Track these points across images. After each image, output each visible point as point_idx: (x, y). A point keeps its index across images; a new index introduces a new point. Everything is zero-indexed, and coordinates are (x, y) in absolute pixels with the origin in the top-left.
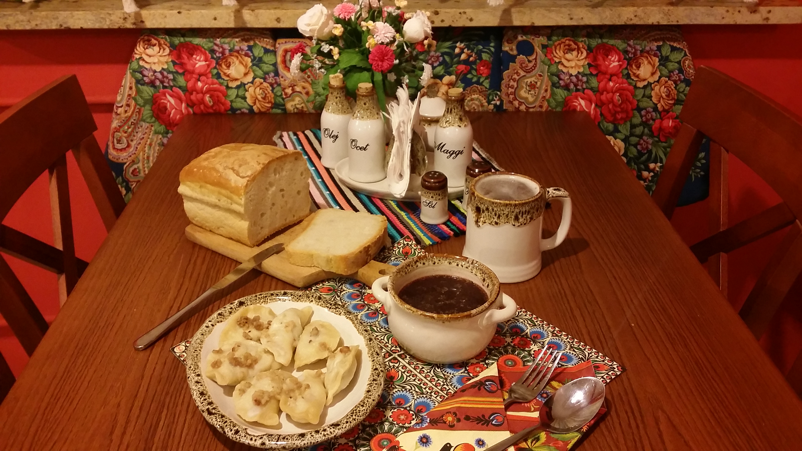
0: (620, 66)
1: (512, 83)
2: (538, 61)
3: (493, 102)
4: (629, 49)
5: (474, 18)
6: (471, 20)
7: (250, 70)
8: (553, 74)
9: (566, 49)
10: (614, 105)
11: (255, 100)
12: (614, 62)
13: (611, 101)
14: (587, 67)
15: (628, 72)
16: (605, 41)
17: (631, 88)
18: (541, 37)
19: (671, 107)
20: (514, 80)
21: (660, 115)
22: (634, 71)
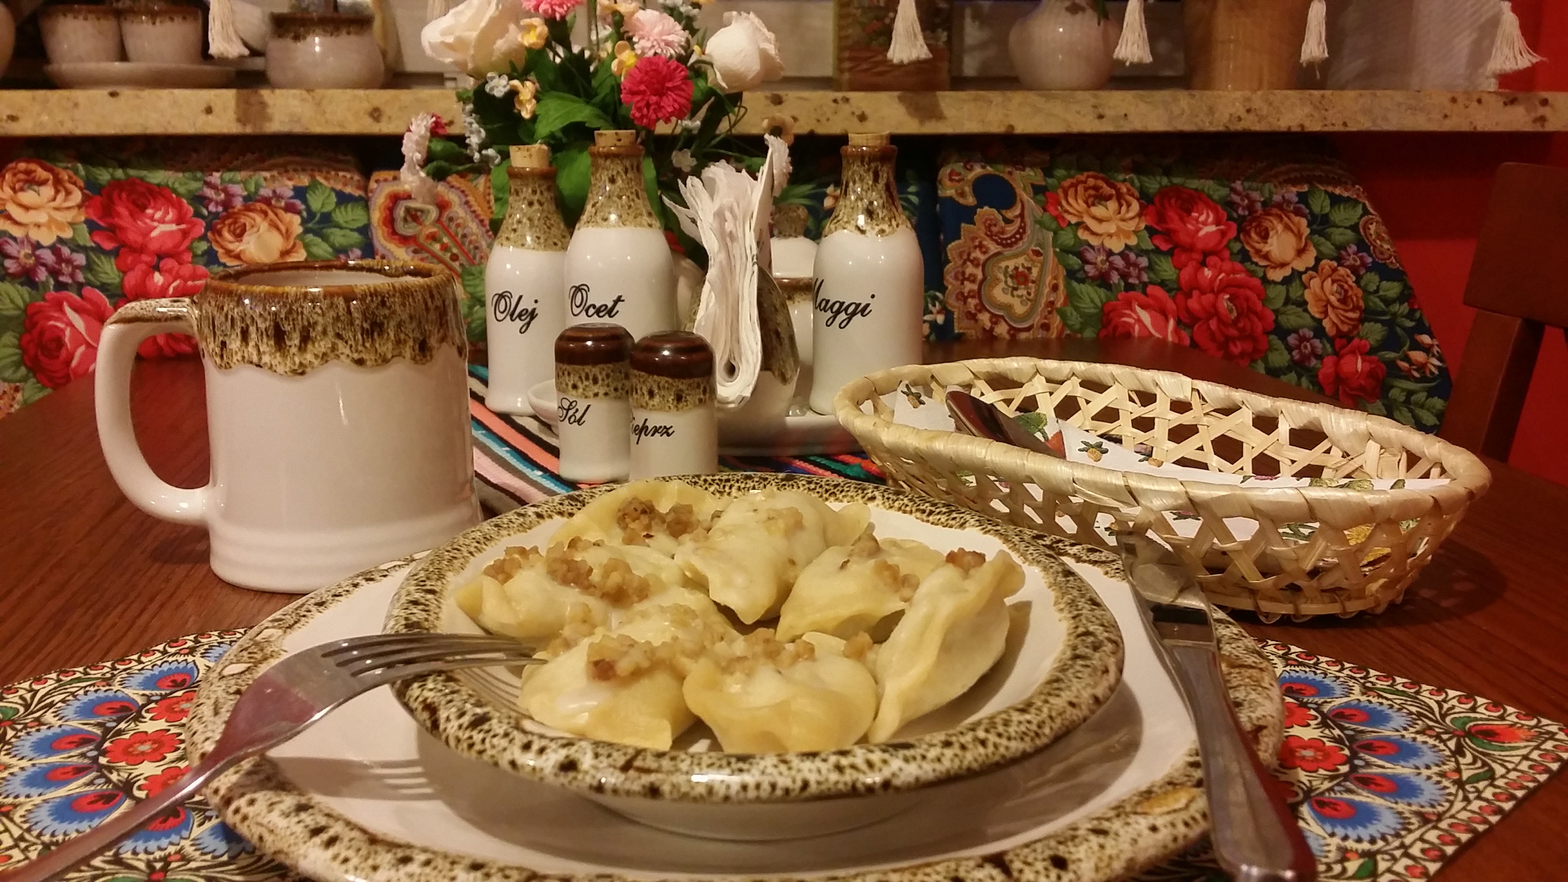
0: (1223, 233)
1: (970, 269)
2: (1029, 221)
3: (927, 318)
4: (1236, 198)
6: (862, 118)
7: (299, 243)
8: (1066, 251)
9: (1090, 196)
10: (1220, 321)
12: (1205, 223)
13: (1214, 312)
14: (1146, 234)
15: (1243, 247)
16: (1177, 180)
17: (1256, 282)
18: (1028, 169)
19: (1355, 327)
20: (975, 263)
21: (1333, 346)
22: (1257, 246)
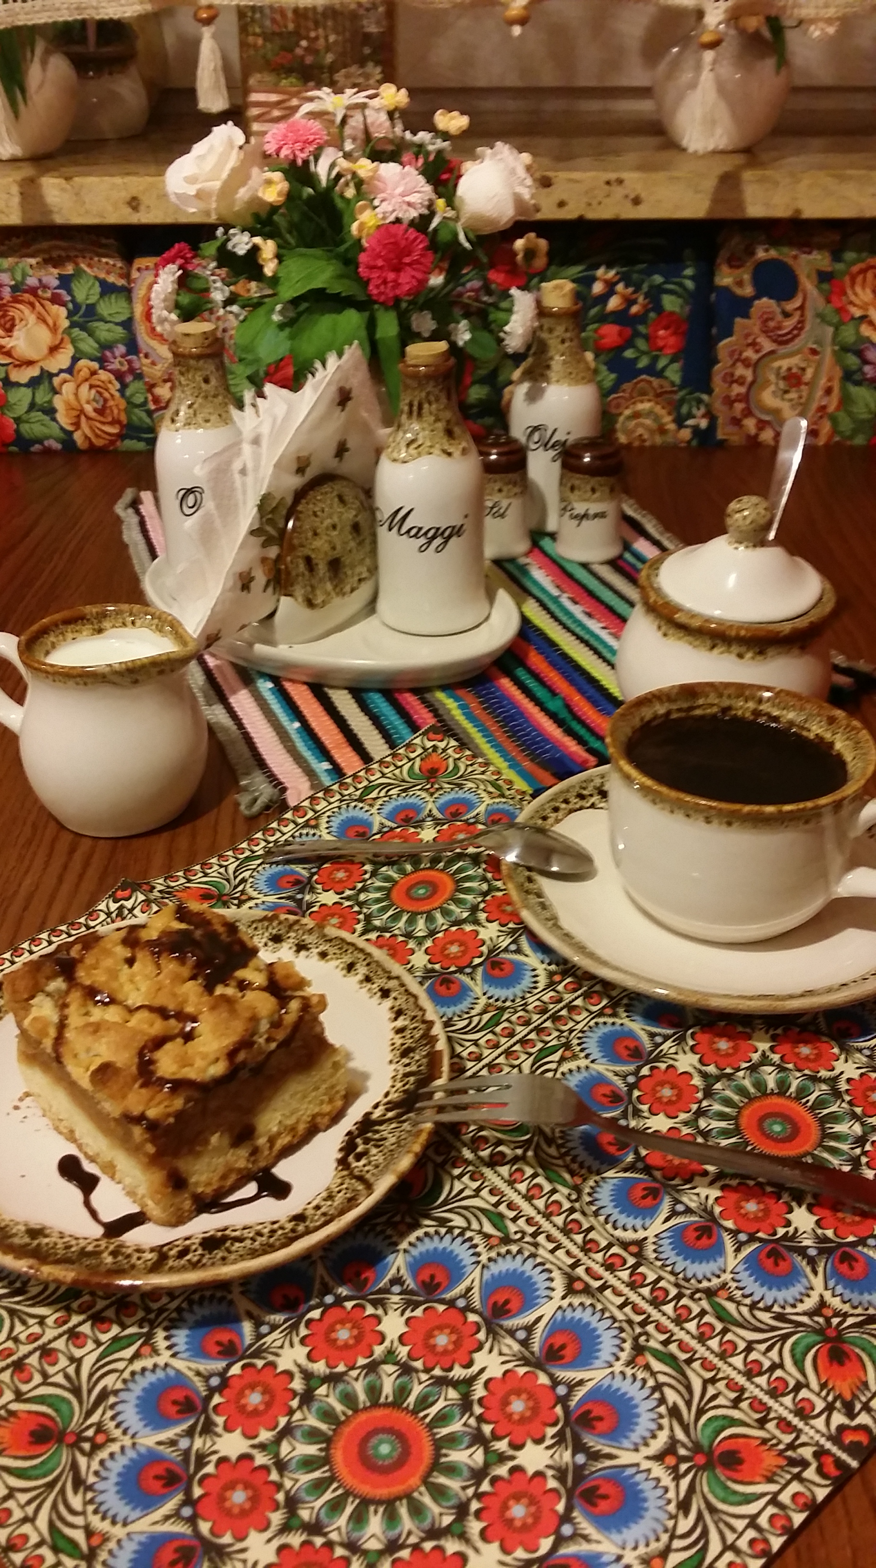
1: (740, 371)
2: (809, 314)
3: (690, 422)
5: (643, 195)
6: (637, 201)
7: (67, 339)
8: (845, 349)
11: (78, 417)
18: (815, 252)
20: (746, 363)
